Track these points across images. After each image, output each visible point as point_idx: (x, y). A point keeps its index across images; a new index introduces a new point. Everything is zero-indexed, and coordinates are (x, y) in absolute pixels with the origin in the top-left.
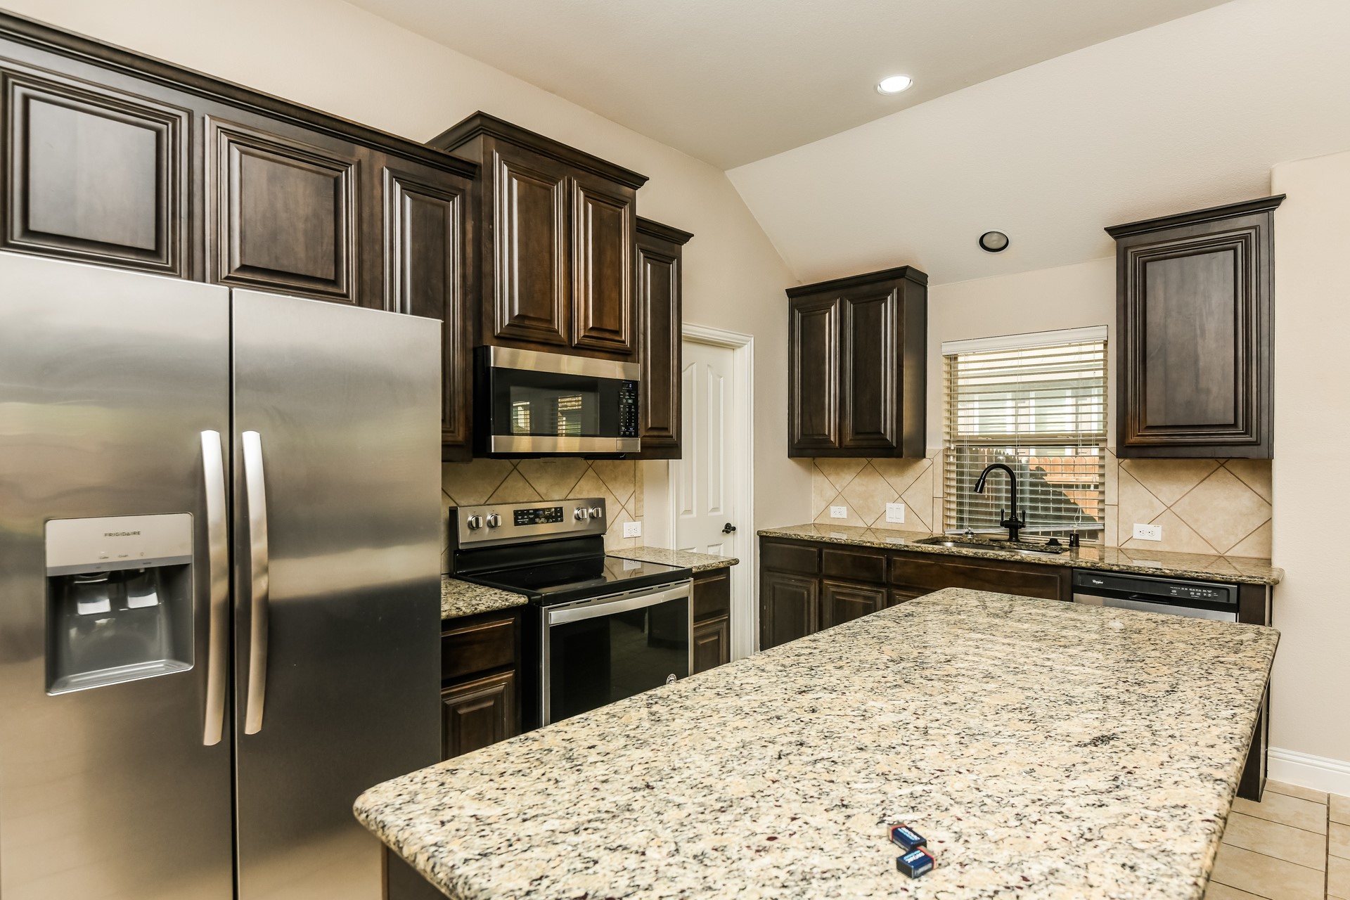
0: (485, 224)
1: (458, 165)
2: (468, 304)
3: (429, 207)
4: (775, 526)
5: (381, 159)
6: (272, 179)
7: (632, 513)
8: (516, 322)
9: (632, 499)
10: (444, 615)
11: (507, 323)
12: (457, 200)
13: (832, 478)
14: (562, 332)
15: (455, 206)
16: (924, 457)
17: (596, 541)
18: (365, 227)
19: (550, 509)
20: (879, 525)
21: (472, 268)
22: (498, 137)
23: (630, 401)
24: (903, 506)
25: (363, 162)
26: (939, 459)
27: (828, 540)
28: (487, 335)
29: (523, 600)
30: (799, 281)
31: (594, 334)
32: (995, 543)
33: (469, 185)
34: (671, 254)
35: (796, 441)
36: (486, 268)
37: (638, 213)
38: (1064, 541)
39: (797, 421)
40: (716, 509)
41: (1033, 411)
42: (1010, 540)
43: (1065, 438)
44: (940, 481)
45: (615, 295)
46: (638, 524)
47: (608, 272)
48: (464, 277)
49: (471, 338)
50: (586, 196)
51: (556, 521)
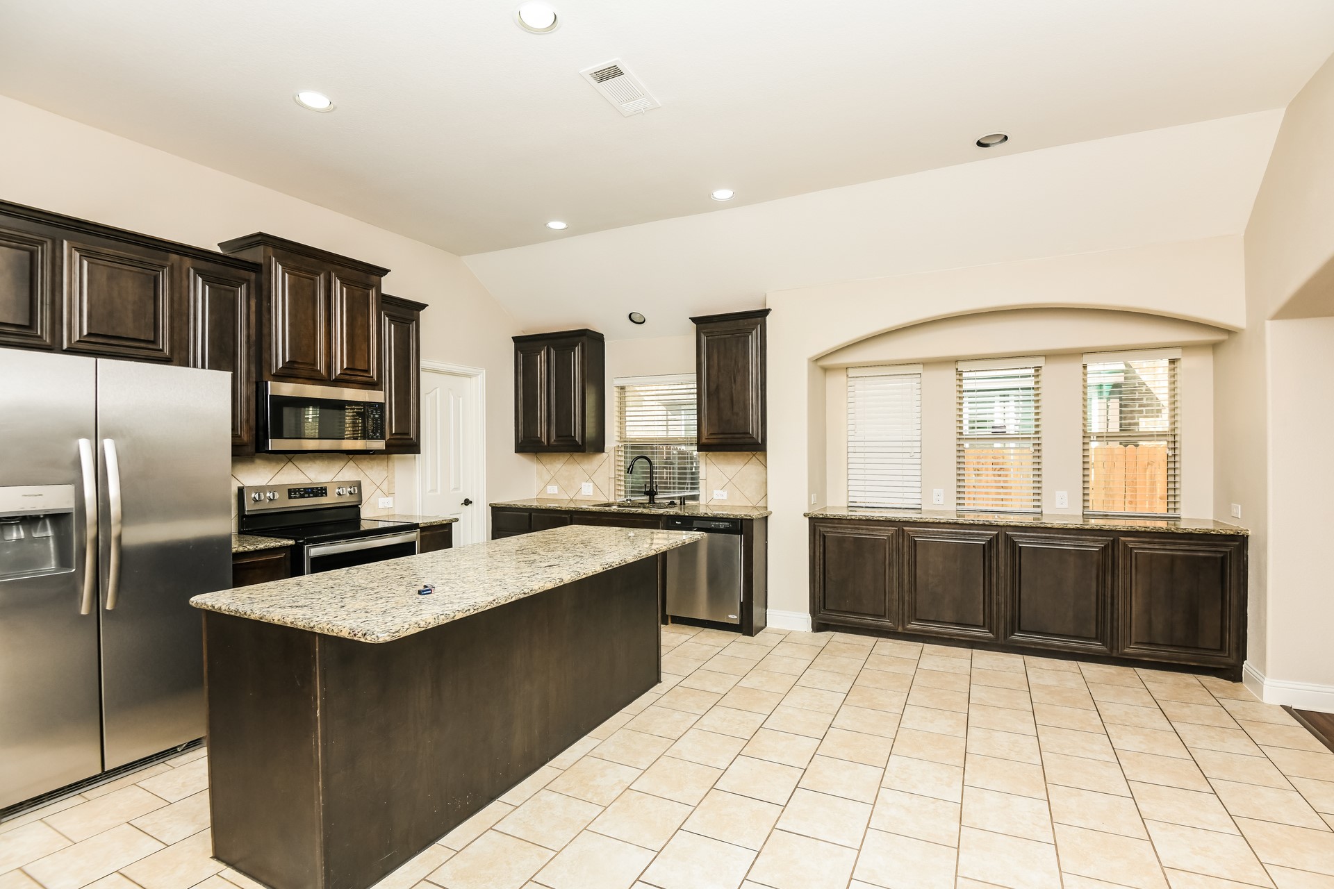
0: (265, 303)
1: (244, 264)
2: (251, 353)
3: (223, 292)
4: (504, 499)
5: (188, 262)
6: (110, 278)
7: (386, 491)
8: (288, 365)
9: (386, 482)
10: (234, 550)
11: (281, 366)
12: (244, 287)
13: (548, 466)
14: (323, 371)
15: (242, 291)
16: (604, 452)
17: (355, 509)
18: (176, 306)
19: (317, 488)
20: (578, 497)
21: (254, 330)
22: (274, 247)
23: (377, 416)
24: (591, 484)
25: (175, 265)
26: (612, 454)
27: (534, 507)
28: (266, 373)
29: (291, 542)
30: (523, 332)
31: (348, 372)
32: (642, 505)
33: (253, 276)
34: (411, 318)
35: (520, 441)
36: (265, 331)
37: (383, 291)
38: (677, 502)
39: (521, 427)
40: (456, 489)
41: (683, 423)
42: (649, 503)
43: (682, 440)
44: (612, 467)
45: (364, 347)
46: (390, 499)
47: (359, 332)
48: (248, 336)
49: (254, 375)
50: (341, 283)
51: (322, 496)
